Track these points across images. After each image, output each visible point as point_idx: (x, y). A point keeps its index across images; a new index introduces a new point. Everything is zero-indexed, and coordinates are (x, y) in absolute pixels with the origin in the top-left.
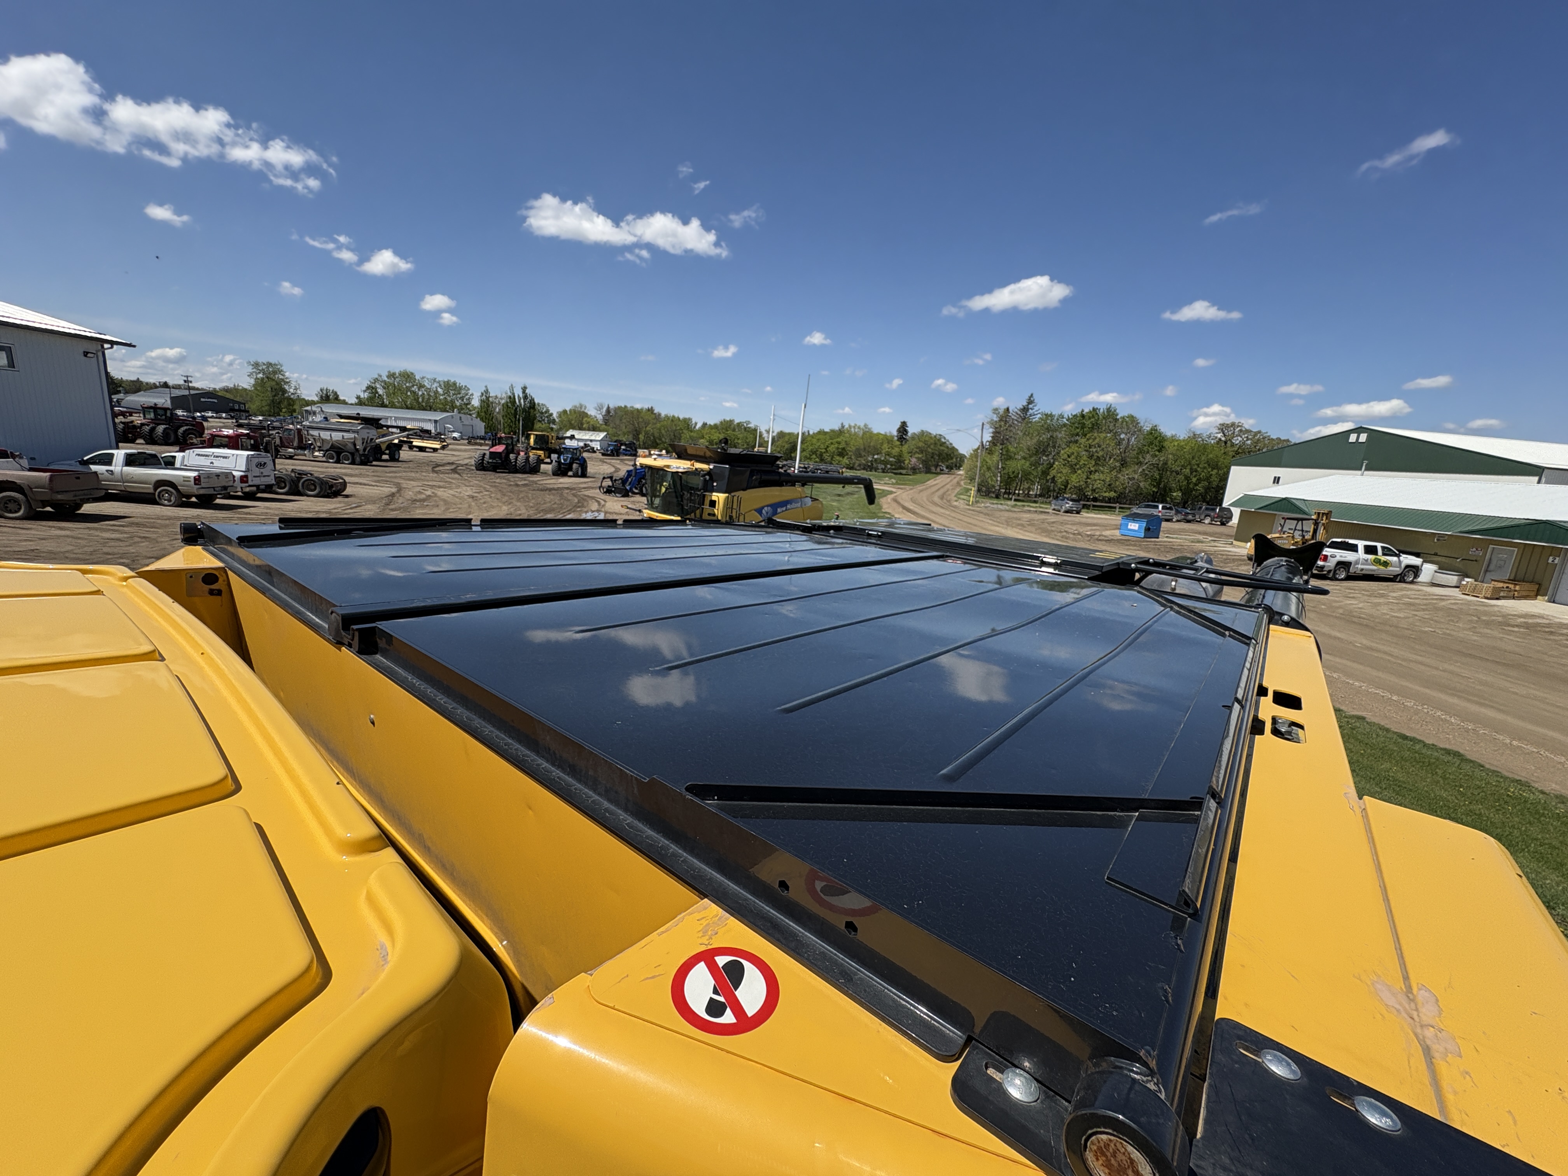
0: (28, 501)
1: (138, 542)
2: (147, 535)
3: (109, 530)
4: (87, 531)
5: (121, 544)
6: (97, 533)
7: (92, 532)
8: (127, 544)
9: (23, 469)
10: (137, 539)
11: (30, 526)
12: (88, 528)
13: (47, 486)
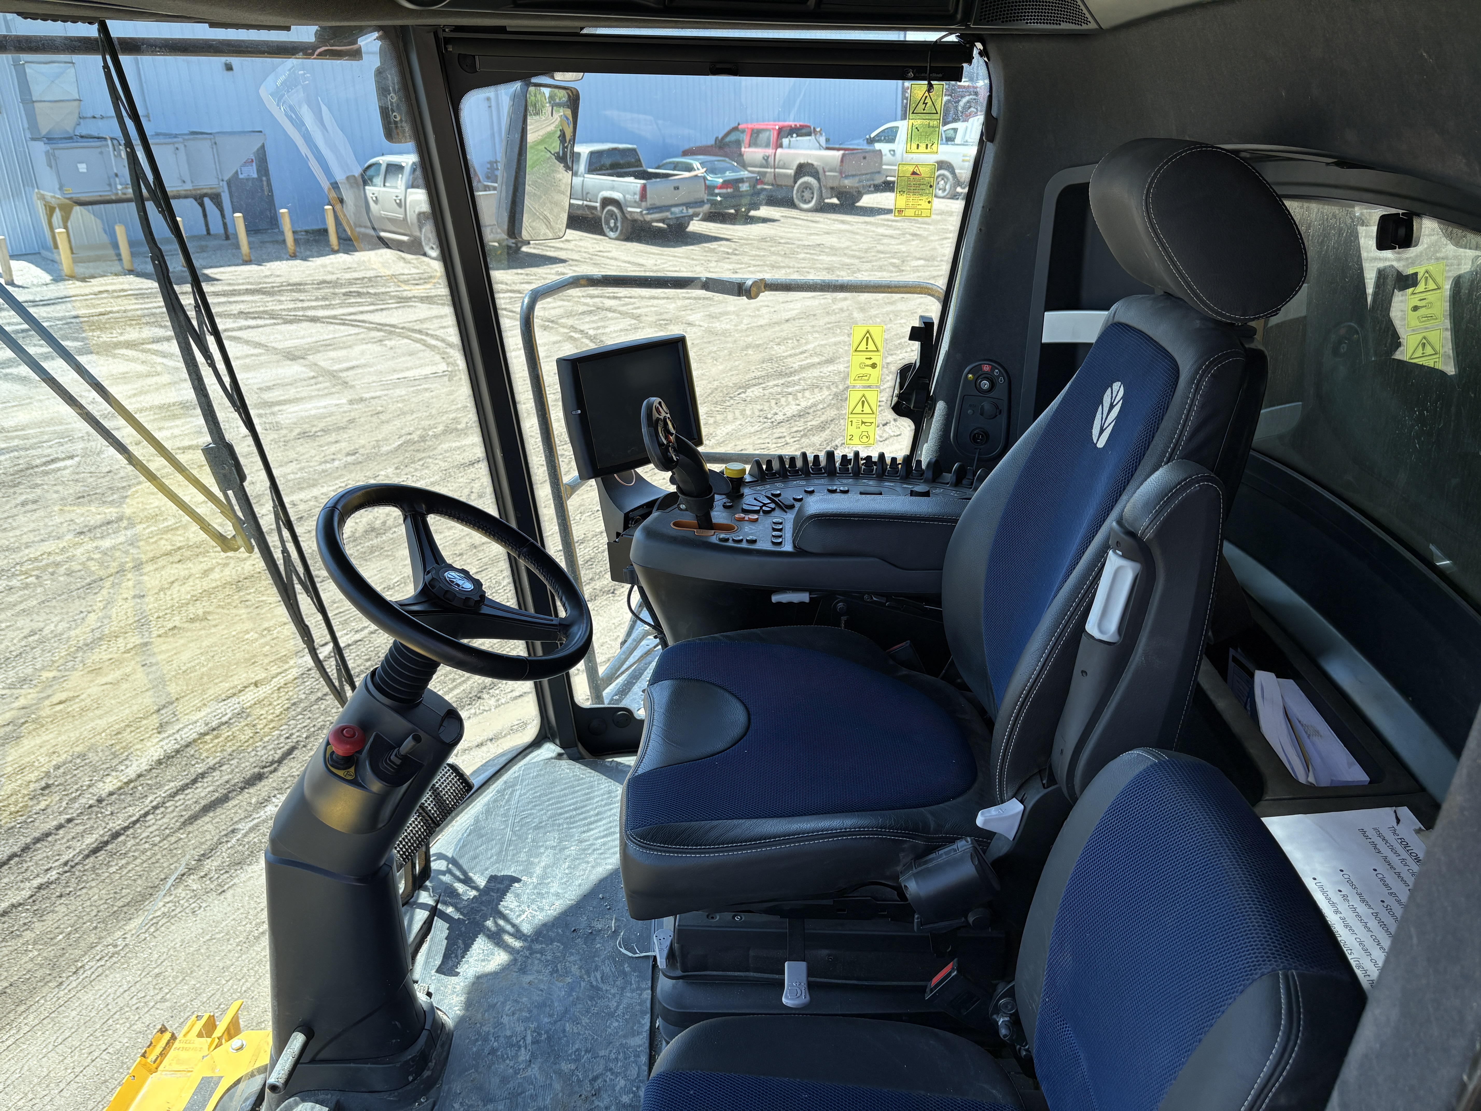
0: (820, 188)
1: (909, 241)
2: (918, 233)
3: (884, 225)
4: (863, 226)
5: (893, 241)
6: (873, 228)
7: (868, 227)
8: (898, 241)
9: (821, 147)
10: (908, 237)
11: (818, 219)
12: (866, 222)
13: (837, 169)
